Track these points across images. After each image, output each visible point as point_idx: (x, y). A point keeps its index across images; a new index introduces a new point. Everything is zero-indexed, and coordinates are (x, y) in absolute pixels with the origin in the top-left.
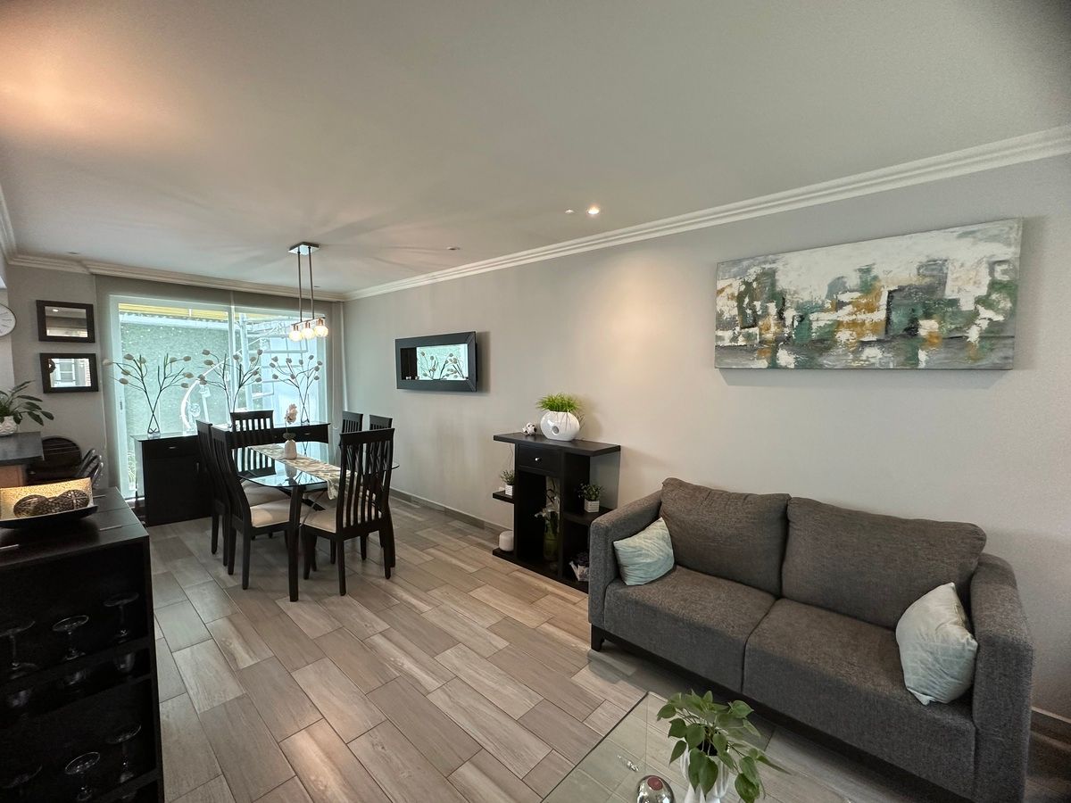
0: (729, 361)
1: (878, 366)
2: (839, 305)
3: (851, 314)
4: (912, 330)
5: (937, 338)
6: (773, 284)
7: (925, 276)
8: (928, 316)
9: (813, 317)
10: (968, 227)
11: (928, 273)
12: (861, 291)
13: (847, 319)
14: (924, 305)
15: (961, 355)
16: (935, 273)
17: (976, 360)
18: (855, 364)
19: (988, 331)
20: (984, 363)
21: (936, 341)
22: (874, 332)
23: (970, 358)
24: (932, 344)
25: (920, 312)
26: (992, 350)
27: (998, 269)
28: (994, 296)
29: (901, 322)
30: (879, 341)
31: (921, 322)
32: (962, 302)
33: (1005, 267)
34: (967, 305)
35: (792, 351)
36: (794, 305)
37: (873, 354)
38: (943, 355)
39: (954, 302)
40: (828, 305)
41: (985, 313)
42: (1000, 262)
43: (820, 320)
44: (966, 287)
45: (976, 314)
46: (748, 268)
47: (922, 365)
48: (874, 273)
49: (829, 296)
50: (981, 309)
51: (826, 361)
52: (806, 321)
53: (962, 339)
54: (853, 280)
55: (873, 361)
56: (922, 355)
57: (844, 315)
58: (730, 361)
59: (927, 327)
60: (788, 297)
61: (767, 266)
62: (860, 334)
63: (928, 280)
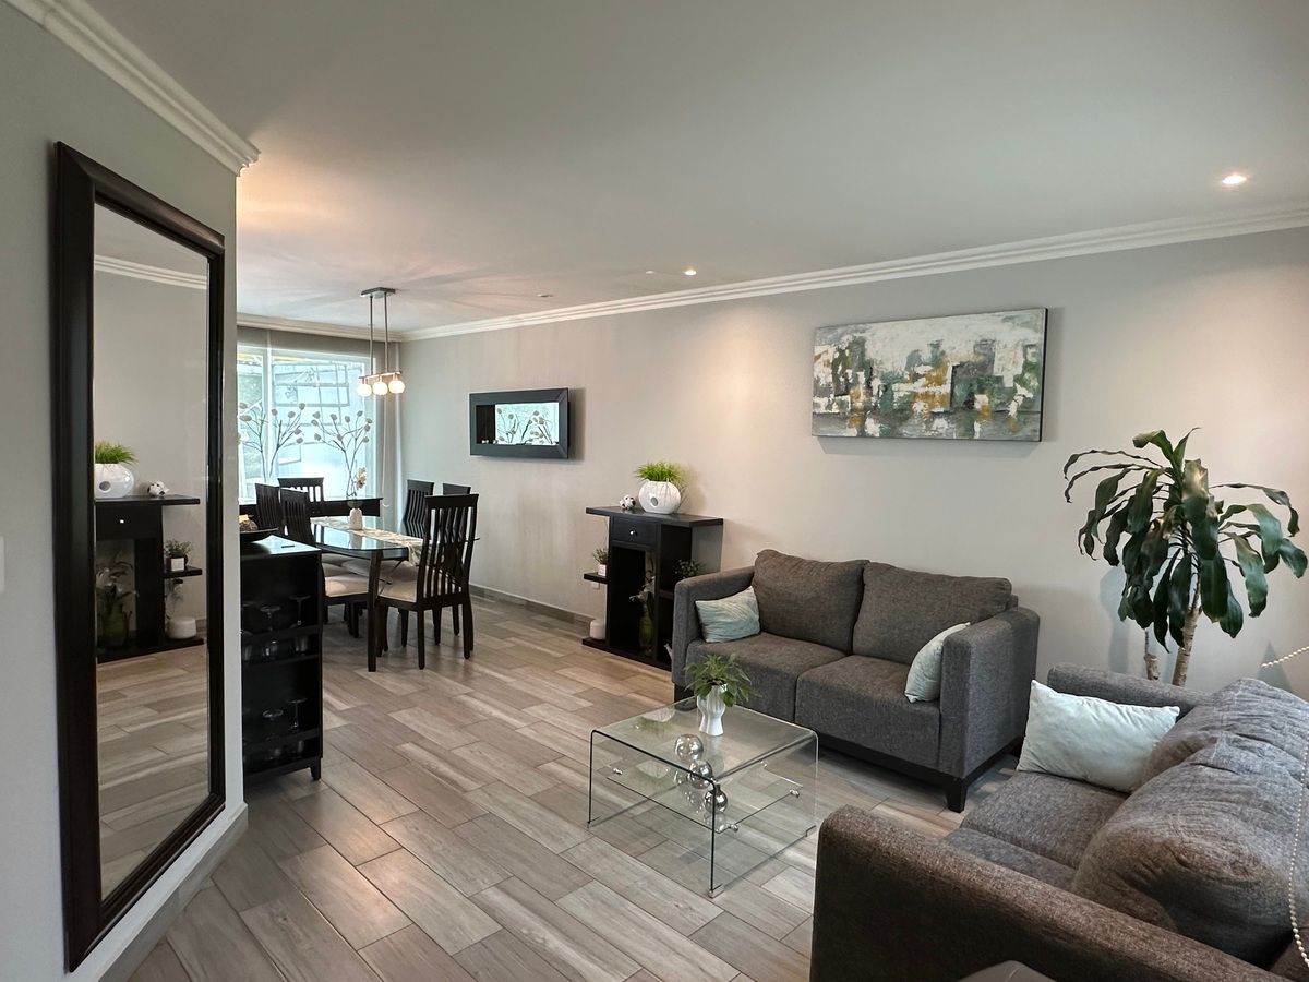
0: (824, 429)
1: (944, 436)
2: (916, 377)
3: (924, 386)
4: (970, 403)
5: (988, 411)
6: (863, 354)
7: (979, 354)
8: (981, 391)
9: (895, 387)
10: (1009, 311)
11: (981, 351)
12: (933, 365)
13: (921, 391)
14: (979, 382)
15: (1004, 427)
16: (986, 352)
17: (1014, 432)
18: (928, 434)
19: (1022, 406)
20: (1020, 435)
21: (986, 414)
22: (942, 403)
23: (1010, 430)
24: (984, 417)
25: (976, 387)
26: (1025, 423)
27: (1030, 351)
28: (1027, 376)
29: (962, 396)
30: (945, 412)
31: (976, 396)
32: (1005, 379)
33: (1033, 350)
34: (1009, 383)
35: (877, 421)
36: (880, 375)
37: (941, 424)
38: (991, 428)
39: (999, 380)
40: (907, 377)
41: (1021, 391)
42: (1031, 346)
43: (901, 390)
44: (1008, 367)
45: (1014, 390)
46: (842, 335)
47: (977, 436)
48: (942, 348)
49: (908, 368)
50: (1018, 386)
51: (905, 431)
52: (889, 391)
53: (1005, 412)
54: (926, 355)
55: (940, 431)
56: (977, 427)
57: (919, 387)
58: (827, 430)
59: (981, 400)
60: (875, 367)
61: (858, 335)
62: (932, 406)
63: (981, 358)
